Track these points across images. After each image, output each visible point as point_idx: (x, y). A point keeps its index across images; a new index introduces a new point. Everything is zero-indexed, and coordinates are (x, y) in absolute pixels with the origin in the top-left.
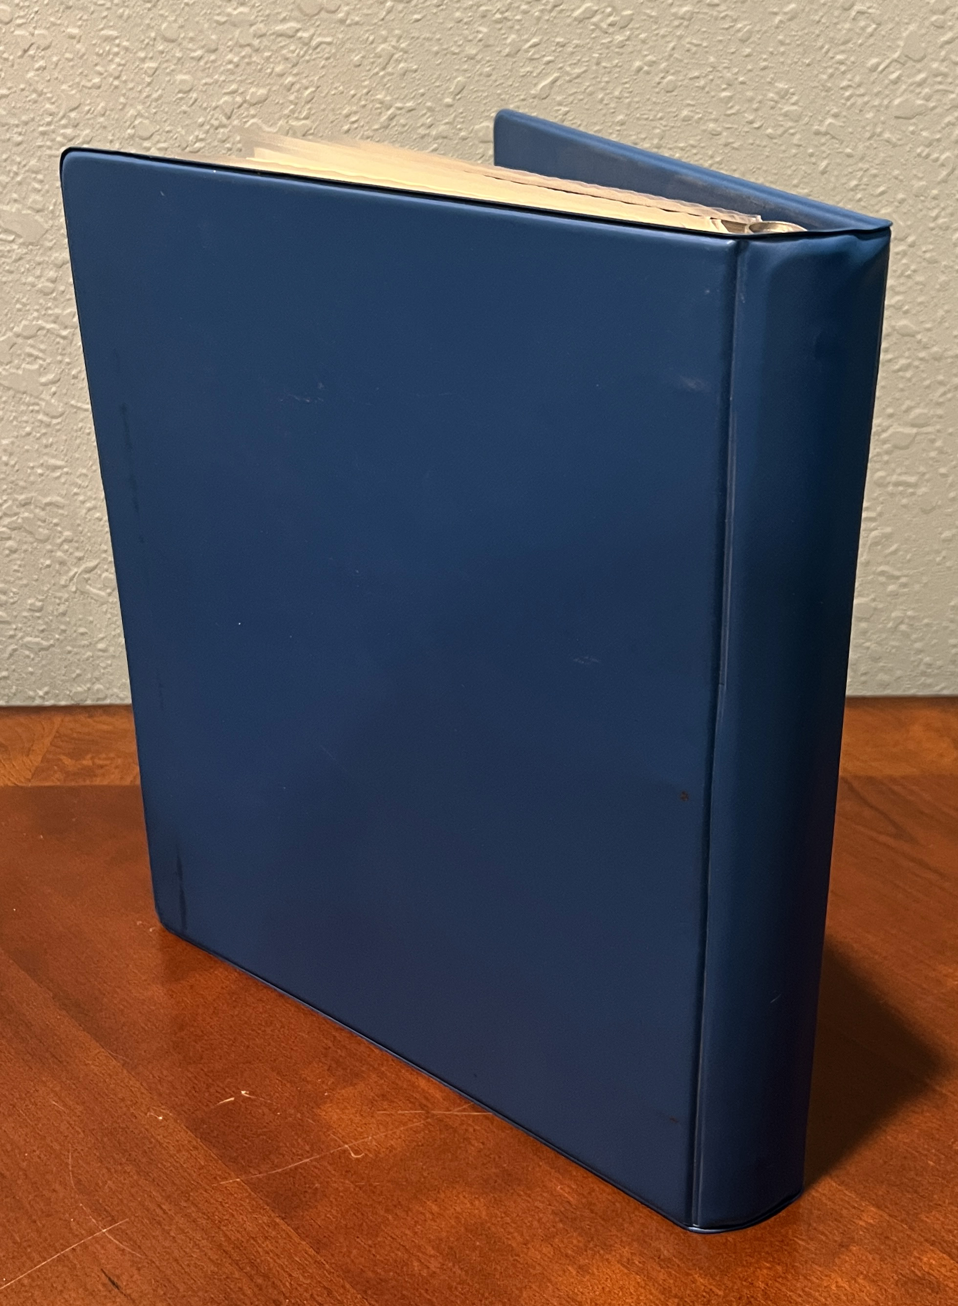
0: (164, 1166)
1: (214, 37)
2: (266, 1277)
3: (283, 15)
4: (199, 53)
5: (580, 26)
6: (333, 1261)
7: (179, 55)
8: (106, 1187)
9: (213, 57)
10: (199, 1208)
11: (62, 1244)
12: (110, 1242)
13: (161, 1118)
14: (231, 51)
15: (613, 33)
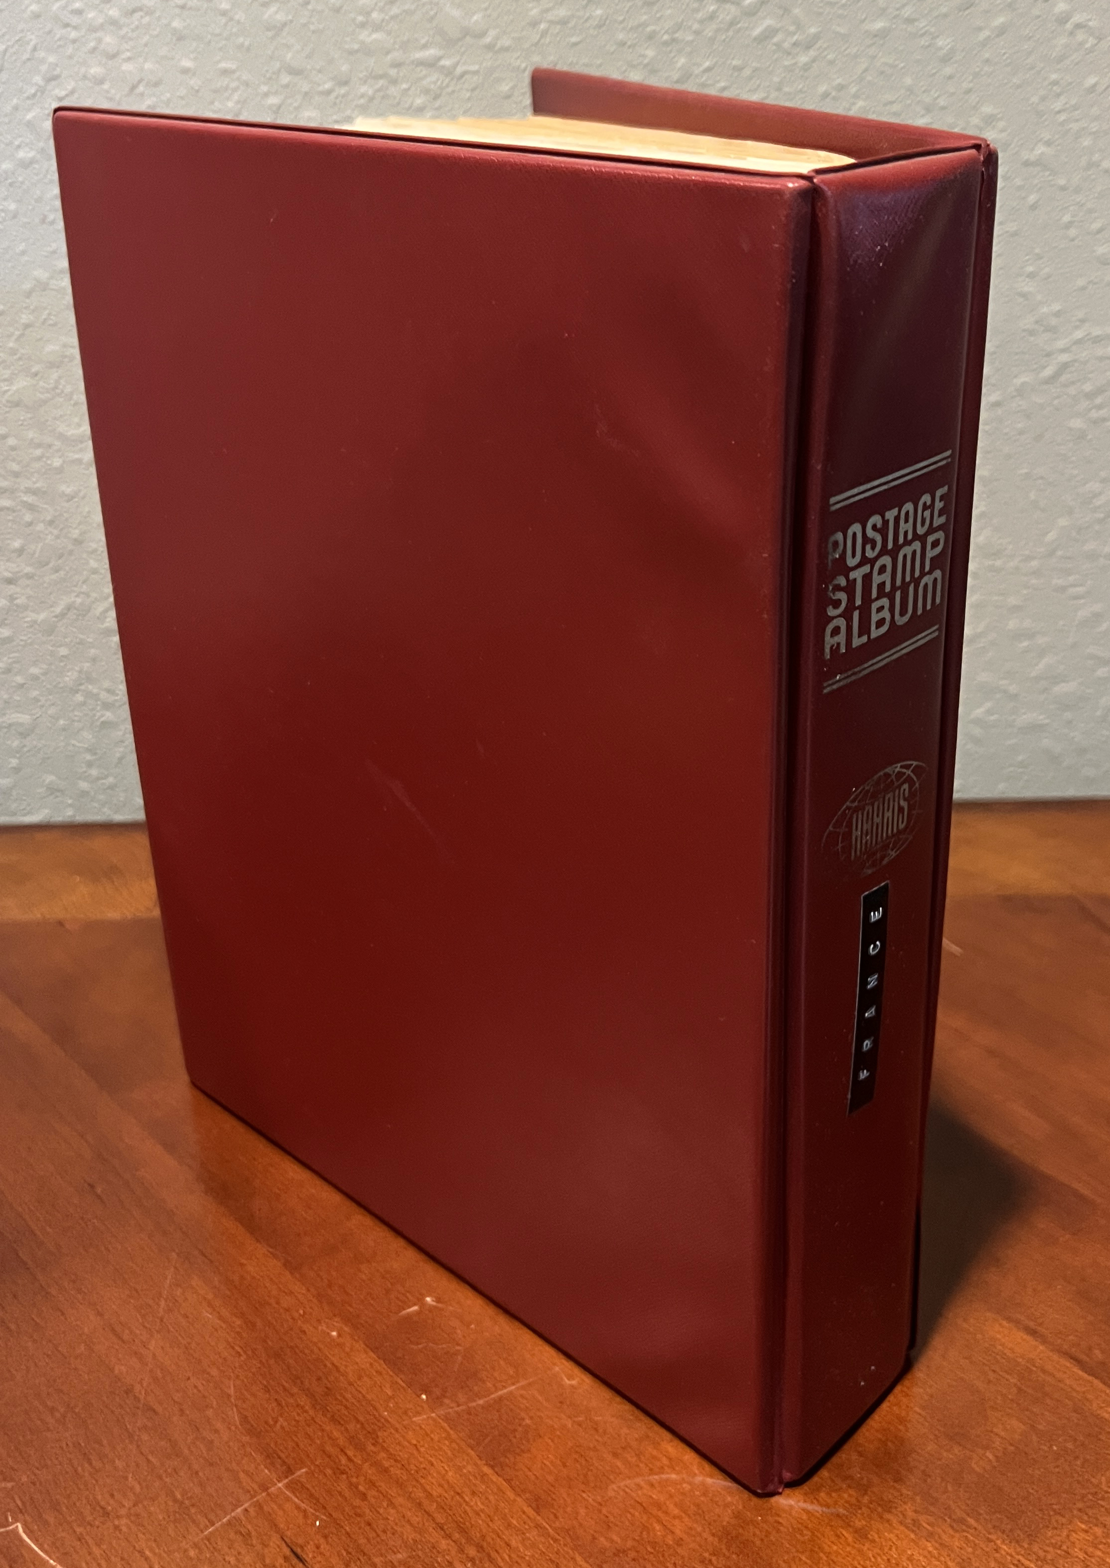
0: (344, 1397)
1: (345, 68)
2: (480, 1548)
3: (423, 41)
4: (327, 86)
5: (760, 46)
6: (557, 1524)
7: (305, 87)
8: (278, 1425)
9: (343, 91)
10: (391, 1454)
11: (231, 1503)
12: (288, 1499)
13: (334, 1334)
14: (365, 82)
15: (797, 54)
